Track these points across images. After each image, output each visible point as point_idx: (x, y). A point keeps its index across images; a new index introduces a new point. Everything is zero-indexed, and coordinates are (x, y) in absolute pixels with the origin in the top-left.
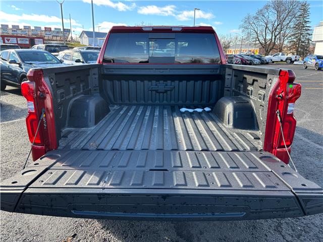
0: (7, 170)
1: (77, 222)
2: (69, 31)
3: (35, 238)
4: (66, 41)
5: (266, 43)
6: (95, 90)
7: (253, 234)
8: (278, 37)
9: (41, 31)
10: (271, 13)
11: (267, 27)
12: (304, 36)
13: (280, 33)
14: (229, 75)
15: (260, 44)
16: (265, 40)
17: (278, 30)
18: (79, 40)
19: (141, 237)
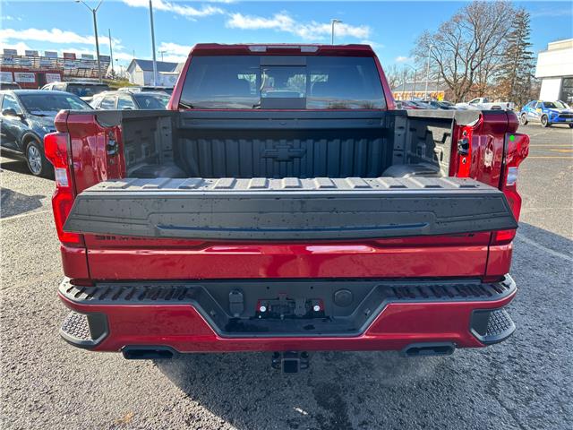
0: (8, 302)
1: (140, 389)
2: (108, 59)
3: (65, 417)
4: (104, 77)
5: (456, 81)
6: (166, 156)
7: (448, 399)
8: (477, 70)
9: (57, 59)
10: (464, 30)
11: (457, 53)
12: (521, 69)
13: (479, 64)
14: (401, 128)
15: (446, 83)
16: (455, 75)
17: (476, 59)
18: (127, 75)
19: (256, 410)
